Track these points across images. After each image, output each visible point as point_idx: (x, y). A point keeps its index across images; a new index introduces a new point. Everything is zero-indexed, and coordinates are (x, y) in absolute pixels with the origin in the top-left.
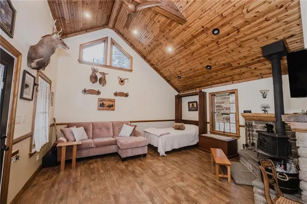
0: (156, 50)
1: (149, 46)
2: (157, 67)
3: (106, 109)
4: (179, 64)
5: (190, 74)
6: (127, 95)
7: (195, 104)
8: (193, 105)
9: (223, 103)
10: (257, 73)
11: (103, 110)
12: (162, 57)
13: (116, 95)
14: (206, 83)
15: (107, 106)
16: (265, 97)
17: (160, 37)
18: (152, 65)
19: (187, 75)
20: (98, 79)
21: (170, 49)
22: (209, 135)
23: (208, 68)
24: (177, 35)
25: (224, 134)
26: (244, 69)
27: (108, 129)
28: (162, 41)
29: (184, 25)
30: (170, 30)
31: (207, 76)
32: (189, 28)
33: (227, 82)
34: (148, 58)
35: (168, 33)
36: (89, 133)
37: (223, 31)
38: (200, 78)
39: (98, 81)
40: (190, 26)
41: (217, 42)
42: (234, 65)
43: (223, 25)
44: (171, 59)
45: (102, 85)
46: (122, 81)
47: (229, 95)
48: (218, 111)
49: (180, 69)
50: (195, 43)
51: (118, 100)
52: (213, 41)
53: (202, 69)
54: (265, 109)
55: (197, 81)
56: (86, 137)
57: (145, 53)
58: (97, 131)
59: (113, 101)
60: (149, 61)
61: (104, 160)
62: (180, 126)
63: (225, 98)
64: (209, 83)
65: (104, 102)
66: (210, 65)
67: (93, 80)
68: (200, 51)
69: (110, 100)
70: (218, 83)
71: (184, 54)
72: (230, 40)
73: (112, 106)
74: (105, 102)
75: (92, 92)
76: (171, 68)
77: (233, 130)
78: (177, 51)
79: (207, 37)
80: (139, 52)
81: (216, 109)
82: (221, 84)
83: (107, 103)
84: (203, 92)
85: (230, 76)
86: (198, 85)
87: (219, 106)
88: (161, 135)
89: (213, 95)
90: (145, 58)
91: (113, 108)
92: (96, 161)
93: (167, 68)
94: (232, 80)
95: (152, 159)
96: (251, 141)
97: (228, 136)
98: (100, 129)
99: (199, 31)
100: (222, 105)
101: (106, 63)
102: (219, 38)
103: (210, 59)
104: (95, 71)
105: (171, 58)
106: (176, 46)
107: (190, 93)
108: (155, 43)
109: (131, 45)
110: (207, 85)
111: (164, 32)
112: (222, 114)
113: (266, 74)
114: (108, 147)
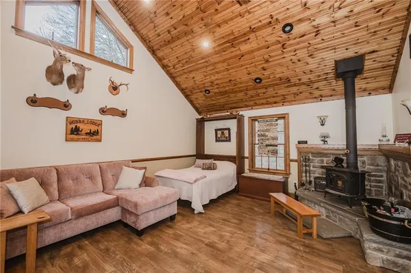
0: (178, 42)
1: (169, 32)
2: (172, 71)
3: (84, 140)
4: (214, 71)
5: (227, 89)
6: (123, 114)
7: (226, 132)
8: (223, 133)
9: (267, 130)
10: (317, 93)
11: (78, 140)
12: (188, 55)
13: (103, 111)
14: (246, 103)
15: (87, 134)
16: (323, 125)
17: (196, 19)
18: (164, 67)
19: (222, 90)
20: (66, 78)
21: (206, 44)
22: (247, 173)
23: (258, 81)
24: (226, 22)
25: (268, 171)
26: (303, 88)
27: (91, 178)
28: (196, 28)
29: (244, 6)
30: (217, 10)
31: (251, 93)
32: (249, 13)
33: (275, 103)
34: (160, 54)
35: (211, 15)
36: (52, 189)
37: (298, 29)
38: (240, 95)
39: (65, 82)
40: (253, 10)
41: (284, 45)
42: (293, 80)
43: (300, 21)
44: (203, 61)
45: (74, 90)
46: (114, 88)
47: (277, 120)
48: (261, 141)
49: (213, 78)
50: (250, 41)
51: (108, 122)
52: (279, 42)
53: (247, 82)
54: (324, 139)
55: (234, 99)
56: (46, 198)
57: (155, 42)
58: (69, 183)
59: (99, 124)
60: (159, 60)
61: (98, 242)
62: (210, 164)
63: (271, 125)
64: (252, 103)
65: (78, 125)
66: (261, 77)
67: (55, 78)
68: (255, 54)
69: (93, 122)
70: (263, 104)
71: (227, 55)
72: (302, 45)
73: (96, 133)
74: (81, 126)
75: (51, 103)
76: (199, 77)
77: (281, 166)
78: (217, 49)
79: (272, 34)
80: (144, 40)
81: (257, 138)
82: (266, 106)
83: (85, 128)
84: (241, 115)
85: (283, 95)
86: (234, 105)
87: (262, 135)
88: (195, 181)
89: (254, 120)
90: (153, 52)
91: (98, 137)
92: (80, 247)
93: (192, 75)
94: (284, 101)
95: (189, 223)
96: (308, 178)
97: (274, 174)
98: (76, 179)
99: (264, 22)
100: (267, 134)
101: (83, 48)
102: (289, 39)
103: (264, 69)
104: (61, 59)
105: (203, 59)
106: (217, 40)
107: (222, 116)
108: (181, 28)
109: (131, 24)
110: (247, 106)
111: (204, 12)
112: (267, 146)
113: (326, 96)
114: (101, 213)
